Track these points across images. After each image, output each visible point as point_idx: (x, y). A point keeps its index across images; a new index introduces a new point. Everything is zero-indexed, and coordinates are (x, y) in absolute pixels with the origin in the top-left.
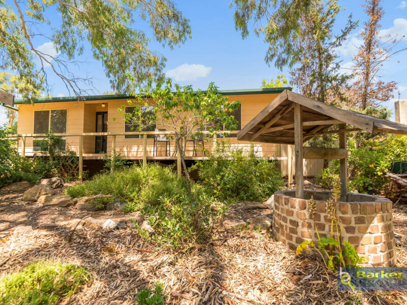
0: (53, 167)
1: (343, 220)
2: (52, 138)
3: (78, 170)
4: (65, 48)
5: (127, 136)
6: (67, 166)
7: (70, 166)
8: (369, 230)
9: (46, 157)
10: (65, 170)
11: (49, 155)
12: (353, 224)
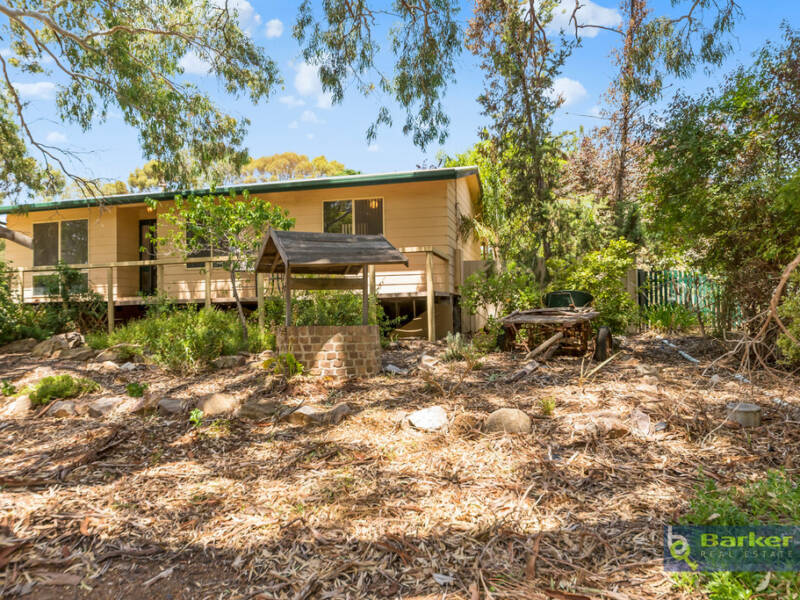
0: (69, 318)
1: (302, 340)
2: (65, 272)
3: (107, 323)
4: (76, 114)
5: (190, 265)
6: (91, 317)
7: (94, 316)
8: (324, 348)
9: (57, 304)
10: (88, 323)
11: (61, 300)
12: (309, 343)
